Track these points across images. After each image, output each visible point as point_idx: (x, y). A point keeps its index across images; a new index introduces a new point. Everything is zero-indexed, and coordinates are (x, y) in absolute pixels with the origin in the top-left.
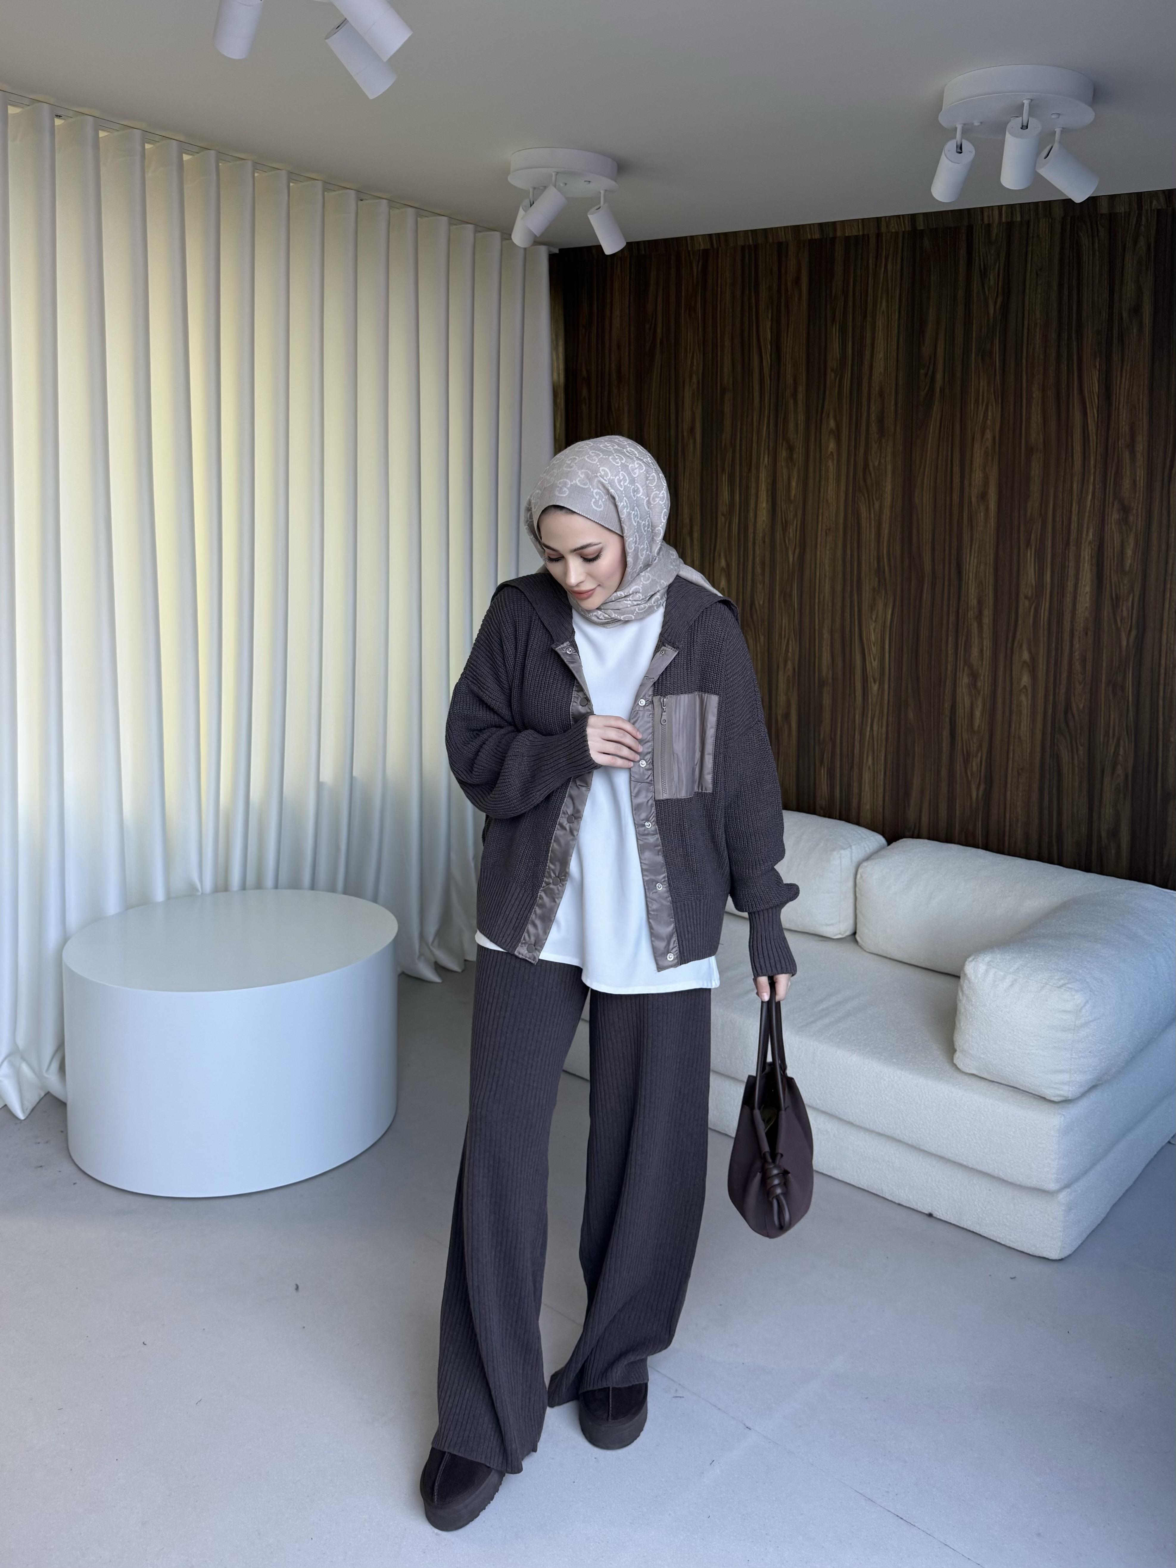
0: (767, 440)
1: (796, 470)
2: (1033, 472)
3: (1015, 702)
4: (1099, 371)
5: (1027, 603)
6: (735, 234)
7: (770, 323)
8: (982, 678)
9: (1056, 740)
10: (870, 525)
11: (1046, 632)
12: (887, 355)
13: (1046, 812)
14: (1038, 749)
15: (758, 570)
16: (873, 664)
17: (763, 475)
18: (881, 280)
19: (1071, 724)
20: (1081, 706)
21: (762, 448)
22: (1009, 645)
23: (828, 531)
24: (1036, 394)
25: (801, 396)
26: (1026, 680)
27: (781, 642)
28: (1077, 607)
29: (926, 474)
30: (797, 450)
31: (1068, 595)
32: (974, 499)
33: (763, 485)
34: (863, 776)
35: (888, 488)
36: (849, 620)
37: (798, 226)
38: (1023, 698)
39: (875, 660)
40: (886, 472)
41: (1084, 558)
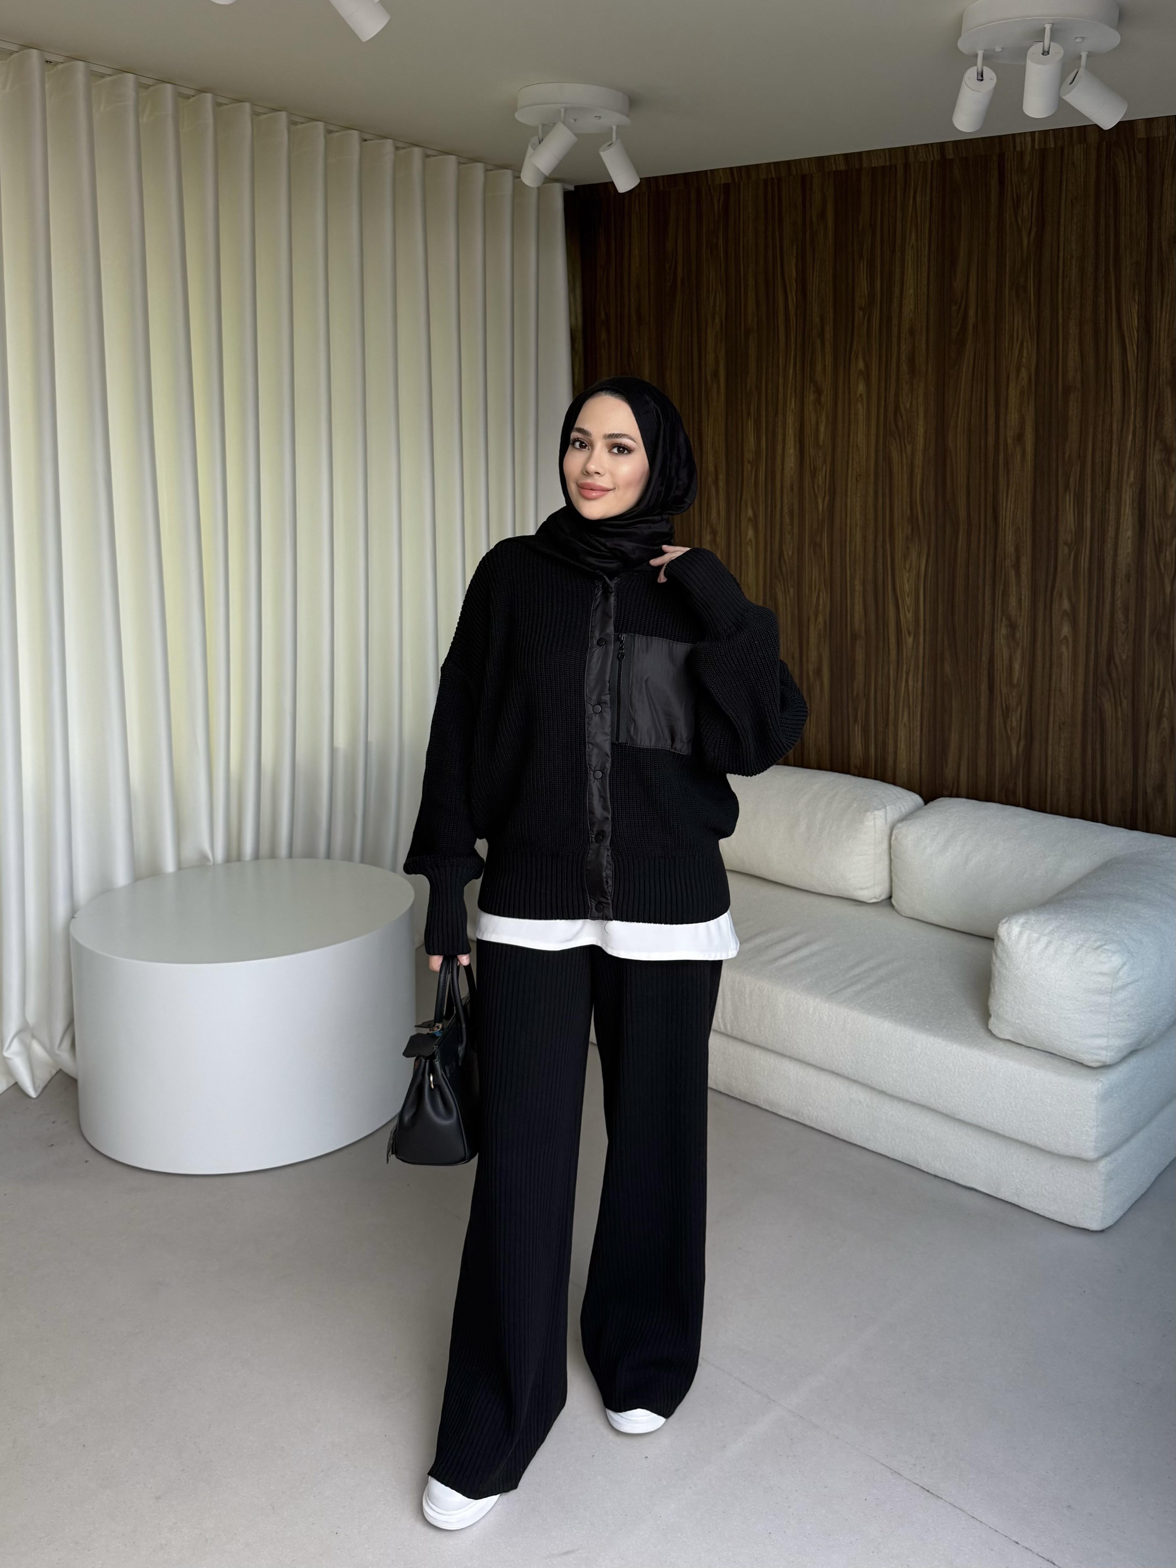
0: (794, 382)
1: (824, 415)
2: (1070, 413)
3: (1056, 653)
4: (1138, 305)
5: (1066, 550)
6: (757, 167)
7: (795, 260)
8: (1021, 628)
9: (1098, 692)
10: (902, 469)
11: (1086, 581)
12: (917, 291)
13: (1089, 768)
14: (1080, 702)
15: (787, 519)
16: (907, 616)
17: (790, 420)
18: (910, 214)
19: (1114, 675)
20: (1124, 657)
21: (789, 393)
22: (1049, 594)
23: (858, 479)
24: (1073, 330)
25: (828, 335)
26: (1066, 630)
27: (811, 594)
28: (1119, 554)
29: (960, 415)
30: (825, 392)
31: (1109, 540)
32: (1009, 441)
33: (790, 430)
34: (899, 733)
35: (921, 431)
36: (882, 570)
37: (822, 157)
38: (1064, 649)
39: (909, 612)
40: (918, 414)
41: (1125, 501)
